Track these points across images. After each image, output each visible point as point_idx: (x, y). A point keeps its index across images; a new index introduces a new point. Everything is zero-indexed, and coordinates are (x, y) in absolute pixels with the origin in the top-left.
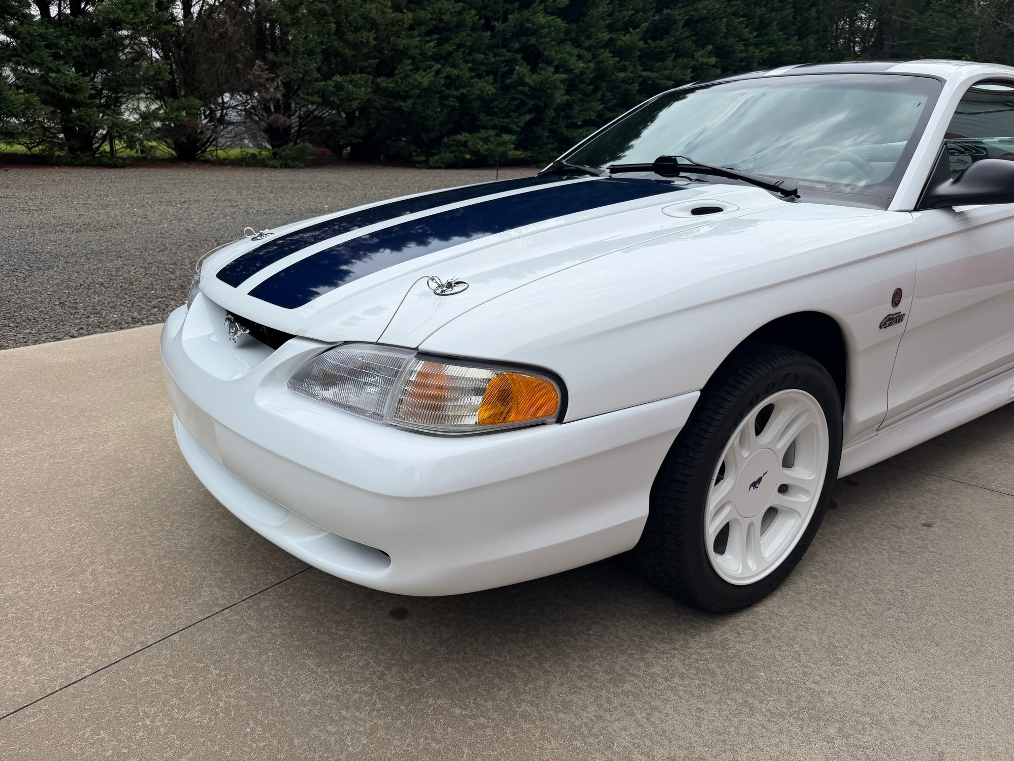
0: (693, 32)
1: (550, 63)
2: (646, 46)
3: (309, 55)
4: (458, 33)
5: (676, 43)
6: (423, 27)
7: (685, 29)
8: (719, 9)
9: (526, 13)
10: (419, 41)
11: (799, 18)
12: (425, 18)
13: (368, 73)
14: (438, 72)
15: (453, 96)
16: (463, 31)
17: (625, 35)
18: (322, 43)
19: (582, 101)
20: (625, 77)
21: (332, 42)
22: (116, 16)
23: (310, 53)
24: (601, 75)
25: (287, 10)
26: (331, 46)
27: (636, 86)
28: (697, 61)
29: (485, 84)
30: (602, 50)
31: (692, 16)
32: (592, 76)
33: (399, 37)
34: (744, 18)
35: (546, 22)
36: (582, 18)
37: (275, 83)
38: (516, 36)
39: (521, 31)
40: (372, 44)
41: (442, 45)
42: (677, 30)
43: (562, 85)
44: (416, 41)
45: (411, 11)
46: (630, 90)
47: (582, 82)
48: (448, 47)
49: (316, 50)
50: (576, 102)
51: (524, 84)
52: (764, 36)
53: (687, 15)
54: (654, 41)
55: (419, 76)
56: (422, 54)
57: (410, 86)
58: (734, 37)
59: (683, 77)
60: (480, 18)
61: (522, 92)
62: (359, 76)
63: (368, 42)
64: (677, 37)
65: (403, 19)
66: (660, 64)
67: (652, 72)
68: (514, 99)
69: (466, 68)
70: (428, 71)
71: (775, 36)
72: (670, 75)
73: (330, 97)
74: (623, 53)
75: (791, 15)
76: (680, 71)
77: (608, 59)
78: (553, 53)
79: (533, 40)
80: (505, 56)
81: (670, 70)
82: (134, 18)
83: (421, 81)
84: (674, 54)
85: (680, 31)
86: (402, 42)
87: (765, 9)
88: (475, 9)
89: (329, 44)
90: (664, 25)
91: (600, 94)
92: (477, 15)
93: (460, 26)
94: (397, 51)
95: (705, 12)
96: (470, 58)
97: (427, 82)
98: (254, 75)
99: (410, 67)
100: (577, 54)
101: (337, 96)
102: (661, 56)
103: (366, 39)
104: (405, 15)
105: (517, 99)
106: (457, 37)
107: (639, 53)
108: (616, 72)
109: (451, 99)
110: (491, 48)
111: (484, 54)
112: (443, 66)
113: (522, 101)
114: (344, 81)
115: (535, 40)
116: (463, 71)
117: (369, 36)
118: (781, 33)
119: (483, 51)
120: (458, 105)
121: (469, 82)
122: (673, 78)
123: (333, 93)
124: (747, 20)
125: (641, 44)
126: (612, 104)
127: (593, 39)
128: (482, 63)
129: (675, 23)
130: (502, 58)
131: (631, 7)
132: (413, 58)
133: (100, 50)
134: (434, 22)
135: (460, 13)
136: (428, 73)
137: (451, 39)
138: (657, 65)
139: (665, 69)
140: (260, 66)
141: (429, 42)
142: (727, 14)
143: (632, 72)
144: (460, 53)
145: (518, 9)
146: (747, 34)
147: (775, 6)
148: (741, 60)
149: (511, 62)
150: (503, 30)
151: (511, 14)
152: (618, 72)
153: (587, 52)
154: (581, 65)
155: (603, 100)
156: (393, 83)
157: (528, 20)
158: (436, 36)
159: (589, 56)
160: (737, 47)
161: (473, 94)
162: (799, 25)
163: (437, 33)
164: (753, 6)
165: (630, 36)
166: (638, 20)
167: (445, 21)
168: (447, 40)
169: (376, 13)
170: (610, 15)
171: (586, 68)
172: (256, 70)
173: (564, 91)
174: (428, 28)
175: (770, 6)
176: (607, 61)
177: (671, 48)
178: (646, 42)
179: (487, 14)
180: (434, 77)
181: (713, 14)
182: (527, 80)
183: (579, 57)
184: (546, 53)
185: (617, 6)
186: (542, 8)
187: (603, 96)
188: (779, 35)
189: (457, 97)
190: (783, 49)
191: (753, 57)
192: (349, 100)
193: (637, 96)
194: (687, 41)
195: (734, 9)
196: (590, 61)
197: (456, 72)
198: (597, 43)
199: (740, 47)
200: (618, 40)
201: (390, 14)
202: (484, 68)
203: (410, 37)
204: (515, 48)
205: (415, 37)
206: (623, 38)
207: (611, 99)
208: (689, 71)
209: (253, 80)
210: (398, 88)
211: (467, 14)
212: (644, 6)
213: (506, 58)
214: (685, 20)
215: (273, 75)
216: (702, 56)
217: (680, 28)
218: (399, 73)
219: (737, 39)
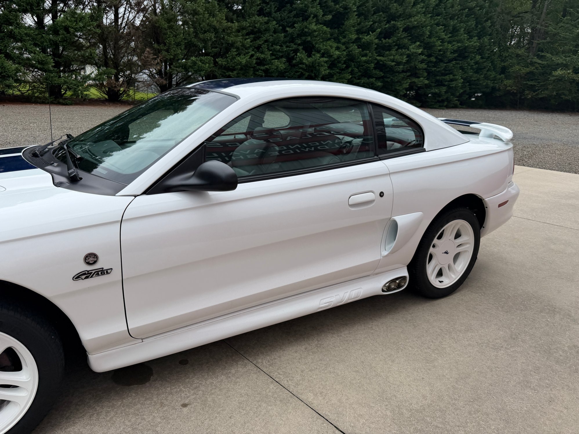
0: (409, 34)
1: (319, 52)
2: (381, 42)
3: (177, 46)
4: (265, 34)
5: (398, 40)
6: (245, 31)
7: (404, 33)
8: (425, 21)
9: (305, 23)
10: (241, 38)
11: (480, 26)
12: (245, 26)
13: (212, 56)
14: (252, 56)
15: (261, 70)
16: (268, 33)
17: (367, 36)
18: (185, 39)
19: (340, 73)
20: (366, 60)
21: (191, 39)
22: (66, 24)
23: (178, 44)
24: (351, 58)
25: (166, 21)
26: (191, 41)
27: (373, 65)
28: (410, 51)
29: (279, 63)
30: (352, 44)
31: (408, 25)
32: (345, 59)
33: (229, 36)
34: (443, 26)
35: (317, 28)
36: (341, 26)
37: (156, 61)
38: (299, 36)
39: (302, 33)
40: (213, 40)
41: (255, 41)
42: (399, 33)
43: (325, 64)
44: (239, 39)
45: (238, 22)
46: (369, 67)
47: (339, 62)
48: (259, 42)
49: (181, 43)
50: (335, 74)
51: (302, 63)
52: (456, 36)
53: (405, 25)
54: (385, 39)
55: (241, 58)
56: (243, 45)
57: (235, 64)
58: (436, 37)
59: (401, 60)
60: (279, 26)
61: (302, 68)
62: (206, 57)
63: (211, 39)
64: (399, 37)
65: (232, 26)
66: (388, 52)
67: (384, 57)
68: (297, 72)
69: (269, 54)
70: (246, 55)
71: (462, 37)
72: (394, 59)
73: (189, 69)
74: (365, 47)
75: (474, 25)
76: (399, 57)
77: (355, 49)
78: (321, 46)
79: (309, 39)
80: (293, 47)
81: (394, 56)
82: (76, 25)
83: (241, 61)
84: (397, 47)
85: (401, 34)
86: (231, 39)
87: (456, 21)
88: (276, 21)
89: (189, 40)
90: (391, 30)
91: (350, 69)
92: (276, 24)
93: (266, 30)
94: (228, 44)
95: (416, 23)
96: (272, 48)
97: (245, 61)
98: (145, 57)
99: (236, 53)
100: (336, 46)
101: (193, 68)
102: (389, 48)
103: (210, 37)
104: (233, 24)
105: (299, 72)
106: (265, 36)
107: (376, 46)
108: (360, 57)
109: (260, 71)
110: (285, 43)
111: (281, 46)
112: (256, 53)
113: (302, 73)
114: (197, 60)
115: (310, 38)
116: (268, 55)
117: (211, 36)
118: (466, 35)
119: (280, 44)
120: (264, 74)
121: (271, 62)
122: (395, 60)
123: (190, 66)
124: (444, 28)
125: (376, 41)
126: (358, 75)
127: (347, 38)
128: (279, 51)
129: (398, 29)
130: (291, 48)
131: (372, 20)
132: (238, 49)
133: (58, 42)
134: (251, 28)
135: (267, 23)
136: (246, 56)
137: (261, 37)
138: (386, 53)
139: (391, 55)
140: (148, 52)
141: (248, 39)
142: (431, 24)
143: (370, 57)
144: (266, 46)
145: (302, 21)
146: (443, 35)
147: (463, 19)
148: (440, 51)
149: (296, 51)
150: (292, 33)
151: (297, 23)
152: (362, 57)
153: (342, 45)
154: (337, 53)
155: (352, 73)
156: (226, 62)
157: (306, 27)
158: (252, 36)
159: (343, 47)
160: (437, 43)
161: (273, 69)
162: (479, 30)
163: (253, 34)
164: (449, 19)
165: (370, 36)
166: (375, 27)
167: (258, 27)
168: (259, 38)
169: (217, 23)
170: (359, 24)
171: (341, 55)
172: (146, 54)
173: (327, 68)
174: (248, 31)
175: (460, 19)
176: (354, 51)
177: (395, 43)
178: (380, 40)
179: (283, 23)
180: (250, 58)
181: (422, 24)
182: (304, 61)
183: (338, 48)
184: (317, 46)
185: (363, 19)
186: (315, 20)
187: (352, 70)
188: (464, 36)
189: (264, 71)
190: (467, 45)
191: (447, 49)
192: (200, 71)
193: (374, 70)
194: (405, 39)
195: (436, 21)
196: (344, 50)
197: (263, 56)
198: (349, 40)
199: (439, 43)
200: (363, 38)
201: (224, 23)
202: (281, 54)
203: (237, 36)
204: (298, 43)
205: (240, 36)
206: (366, 38)
207: (357, 72)
208: (405, 57)
209: (144, 59)
210: (228, 65)
211: (271, 24)
212: (379, 20)
213: (293, 48)
214: (404, 28)
215: (156, 57)
216: (413, 49)
217: (401, 32)
218: (229, 57)
219: (437, 38)
